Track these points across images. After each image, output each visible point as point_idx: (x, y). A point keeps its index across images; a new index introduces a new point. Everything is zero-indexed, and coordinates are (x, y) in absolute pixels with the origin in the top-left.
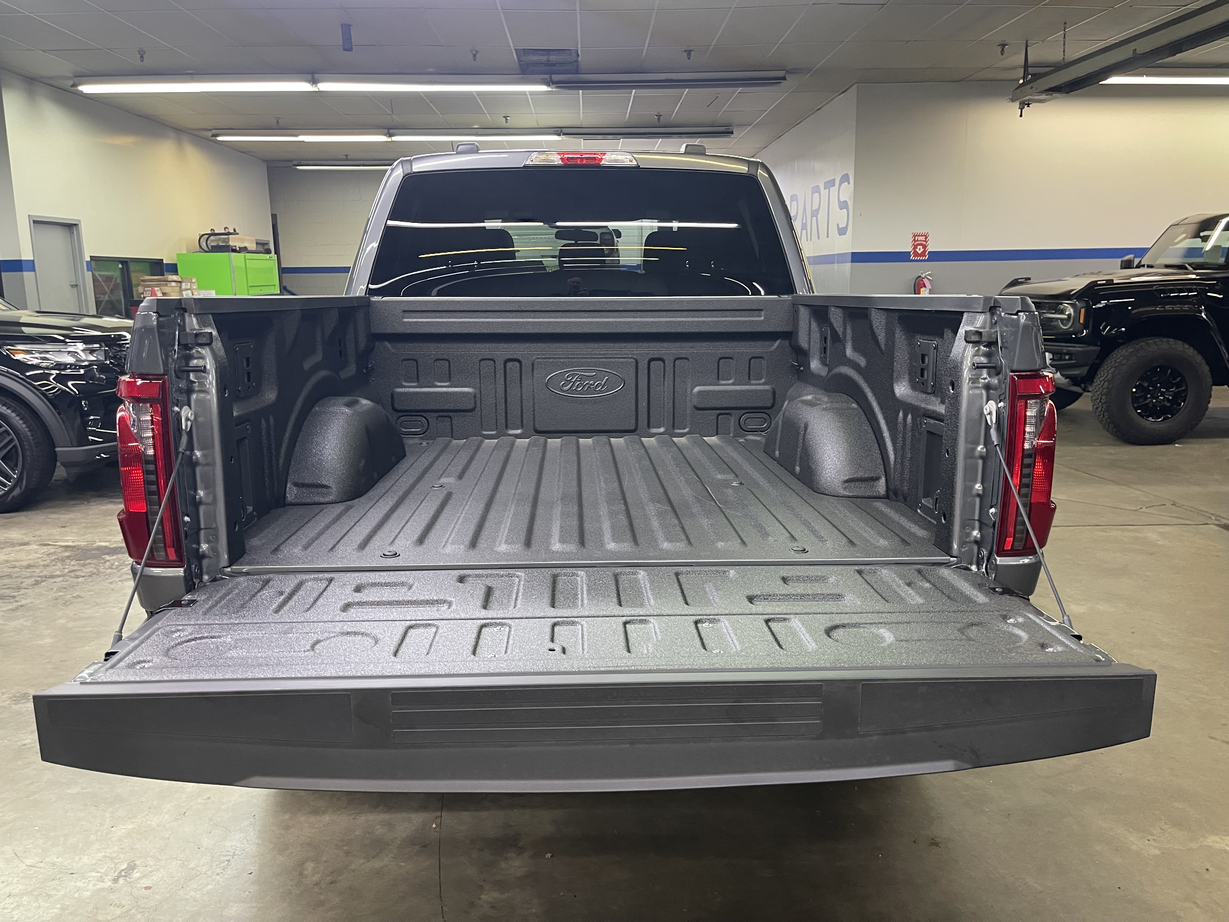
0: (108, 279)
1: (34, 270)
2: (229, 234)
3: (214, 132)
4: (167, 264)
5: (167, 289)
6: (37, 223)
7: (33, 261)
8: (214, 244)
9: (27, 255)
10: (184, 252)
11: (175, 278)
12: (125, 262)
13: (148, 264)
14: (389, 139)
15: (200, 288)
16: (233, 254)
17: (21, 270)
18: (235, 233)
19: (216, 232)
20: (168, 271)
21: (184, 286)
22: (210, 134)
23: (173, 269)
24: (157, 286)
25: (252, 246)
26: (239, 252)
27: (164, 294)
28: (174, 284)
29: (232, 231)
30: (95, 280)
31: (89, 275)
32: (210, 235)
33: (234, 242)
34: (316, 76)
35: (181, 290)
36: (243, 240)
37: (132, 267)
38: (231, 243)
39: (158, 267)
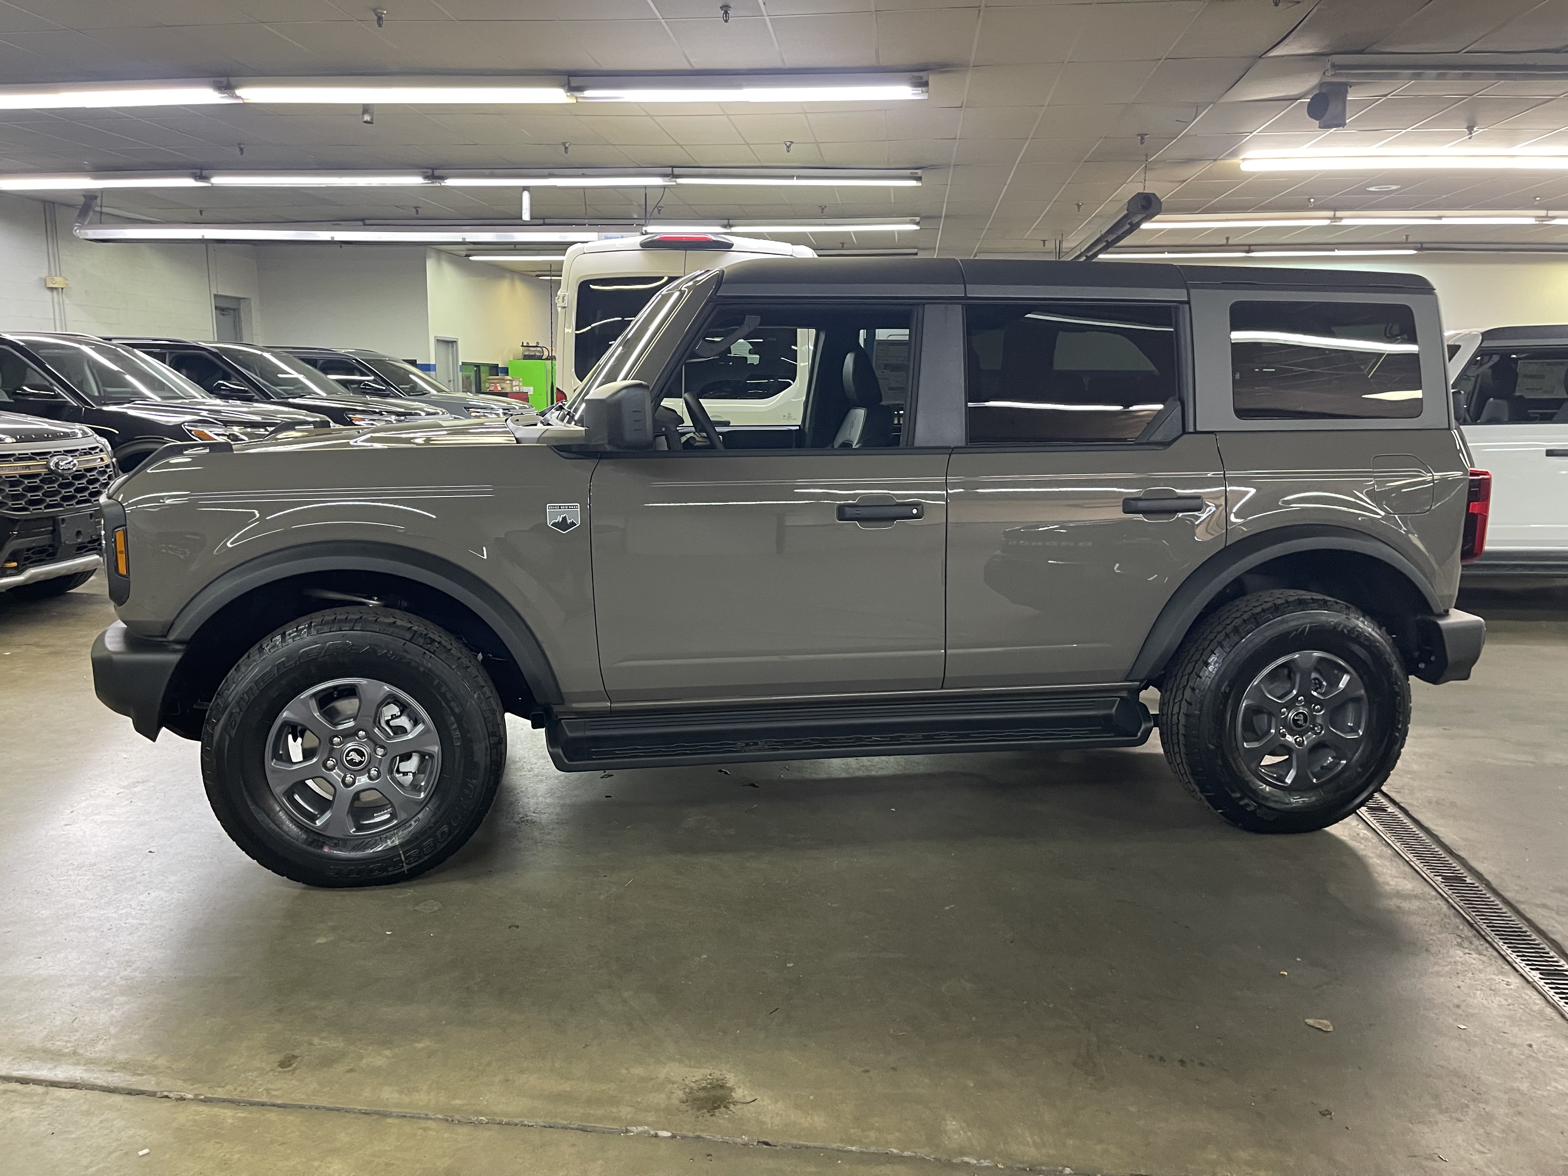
0: (468, 378)
1: (435, 370)
3: (538, 273)
5: (504, 385)
6: (438, 341)
7: (435, 365)
8: (529, 354)
9: (433, 362)
10: (511, 359)
11: (507, 377)
12: (478, 366)
13: (490, 368)
15: (523, 385)
17: (429, 370)
19: (531, 345)
20: (502, 372)
21: (514, 383)
22: (535, 274)
23: (506, 371)
24: (498, 383)
27: (503, 389)
28: (508, 382)
30: (463, 379)
31: (460, 374)
35: (512, 387)
37: (482, 368)
39: (495, 369)
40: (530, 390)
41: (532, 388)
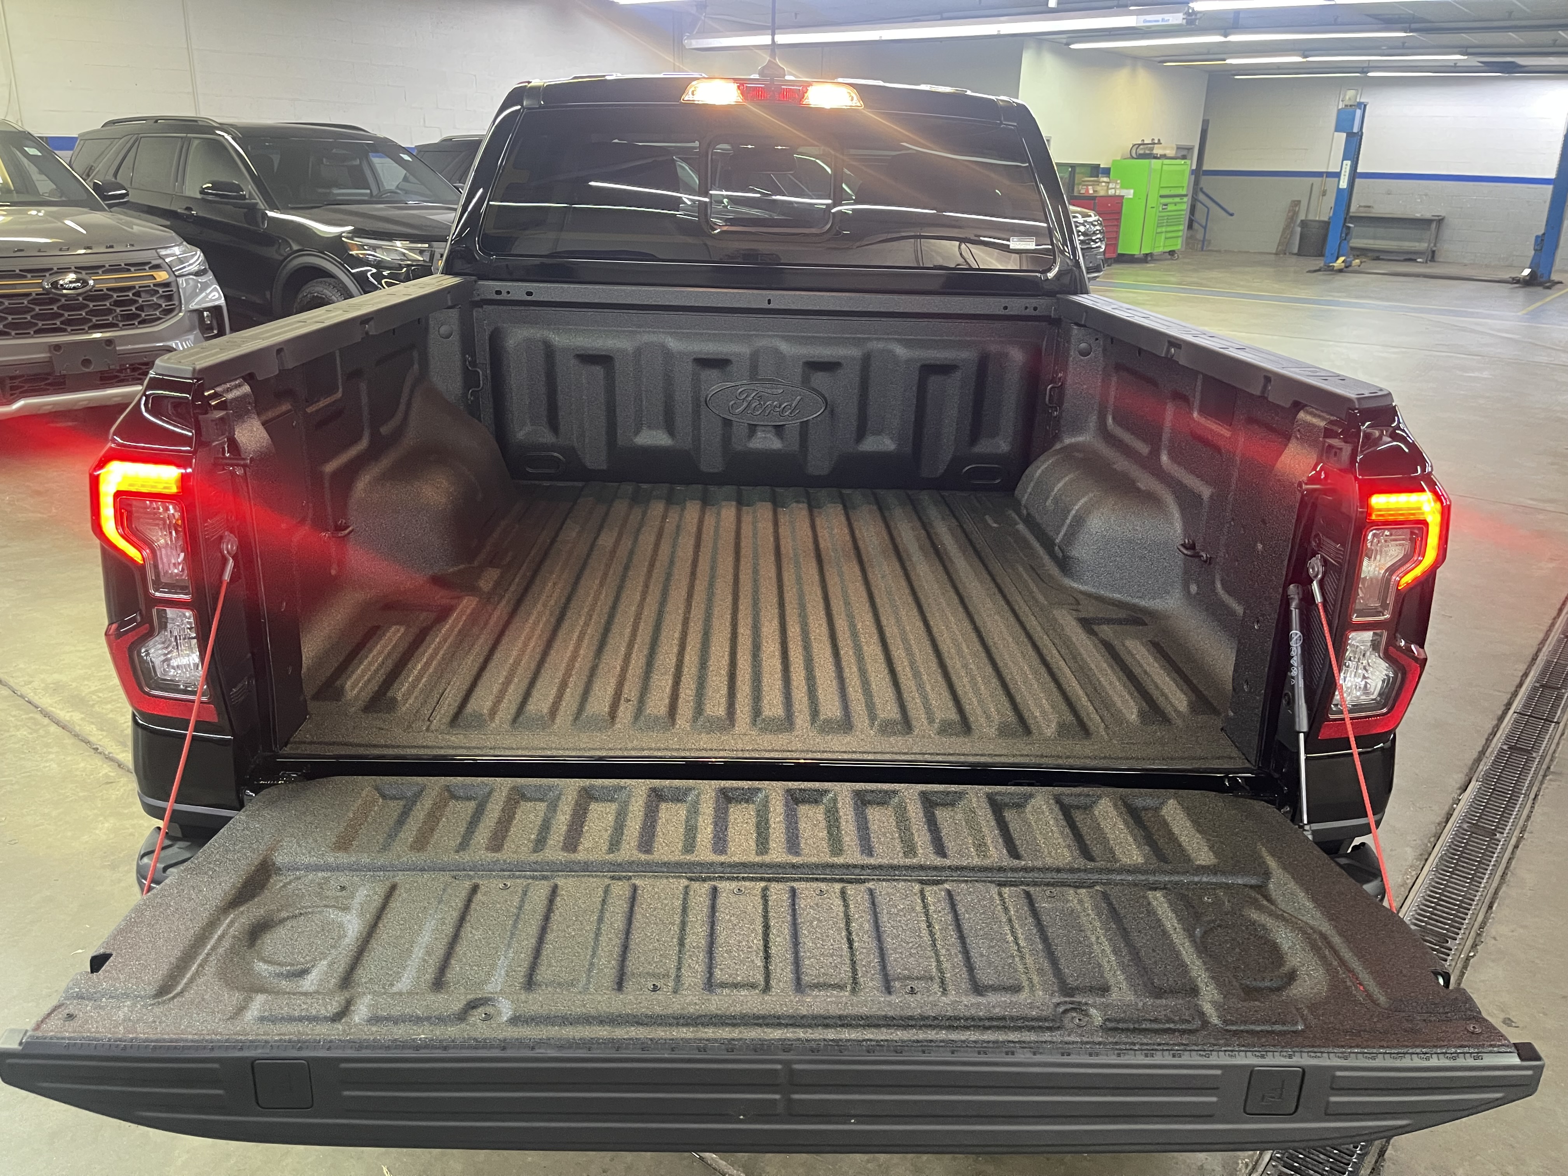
2: (1155, 144)
4: (1103, 168)
5: (1098, 188)
8: (1142, 152)
10: (1118, 158)
11: (1105, 179)
12: (1073, 166)
13: (1089, 169)
14: (1305, 60)
15: (1122, 187)
16: (1154, 161)
18: (1159, 143)
19: (1146, 142)
20: (1102, 173)
21: (1111, 186)
22: (1159, 60)
23: (1107, 172)
24: (1092, 185)
25: (1170, 152)
26: (1159, 158)
27: (1095, 191)
28: (1104, 184)
29: (1156, 141)
32: (1140, 145)
33: (1157, 151)
34: (1228, 31)
35: (1108, 188)
36: (1165, 148)
37: (1078, 170)
38: (1155, 152)
39: (1096, 171)
40: (1129, 194)
41: (1132, 191)
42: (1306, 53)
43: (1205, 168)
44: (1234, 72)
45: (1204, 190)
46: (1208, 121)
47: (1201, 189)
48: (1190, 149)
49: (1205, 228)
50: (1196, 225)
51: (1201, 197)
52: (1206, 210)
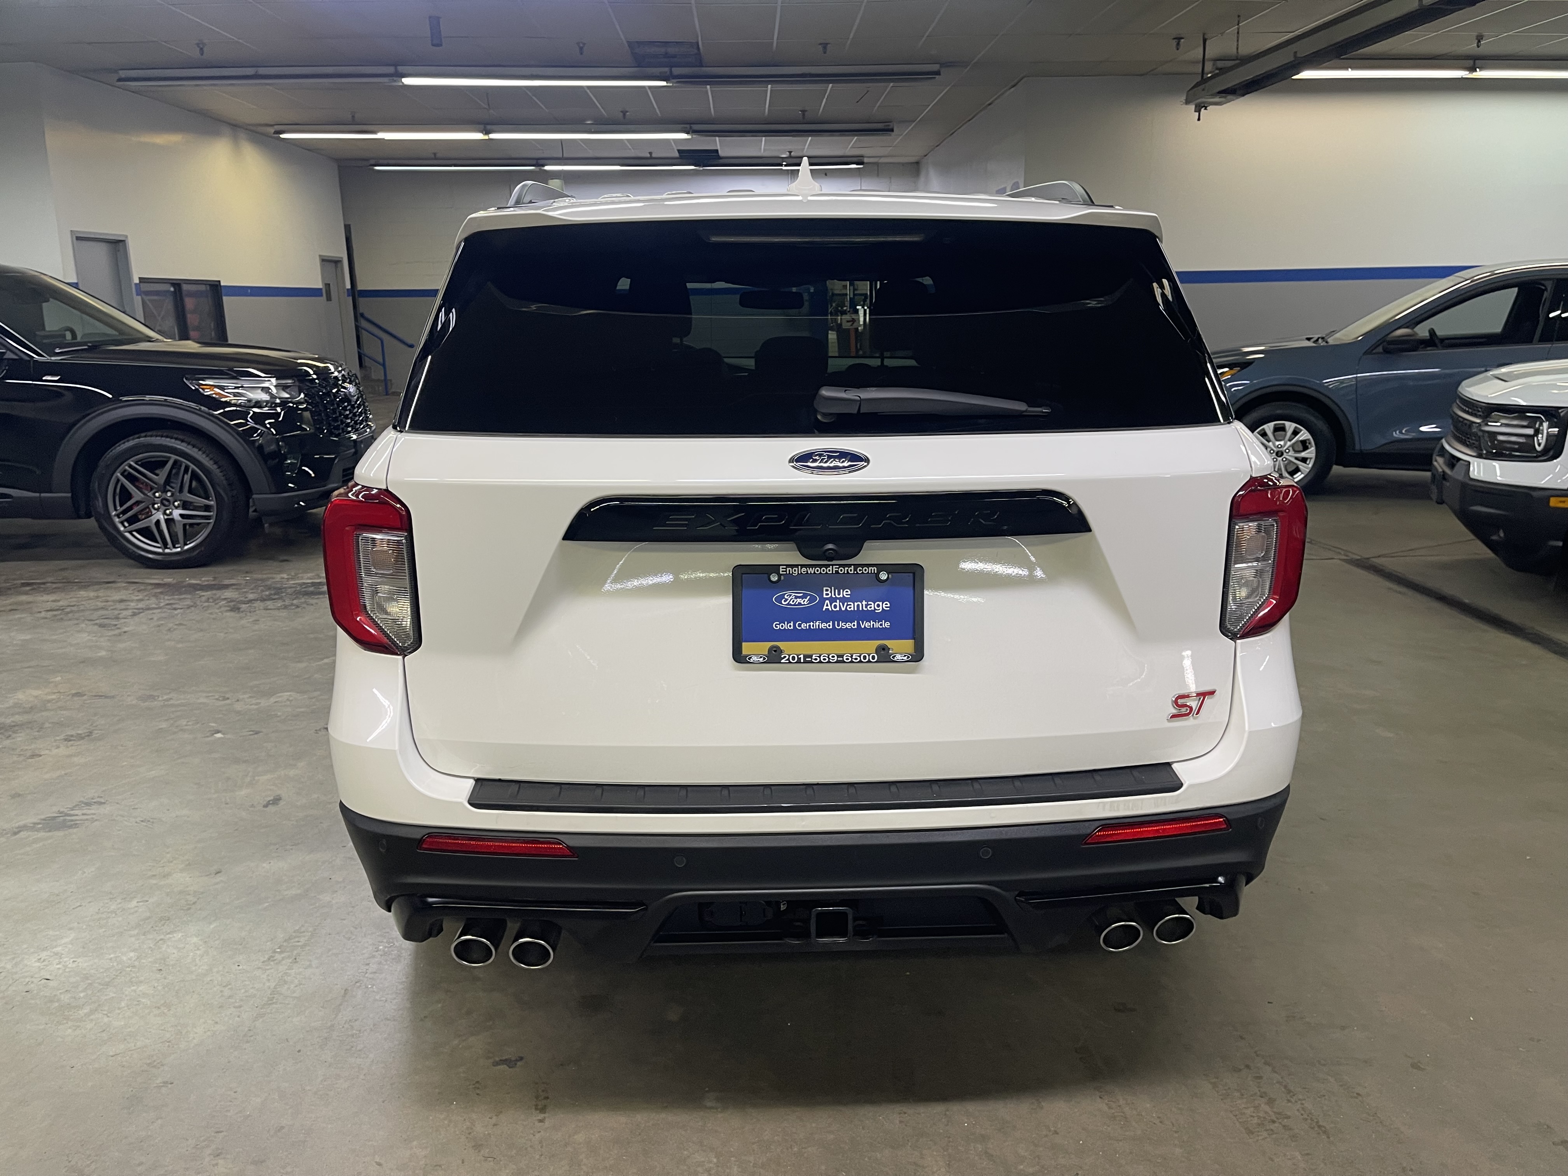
4: (225, 287)
14: (485, 137)
34: (400, 68)
42: (489, 127)
43: (360, 287)
44: (372, 162)
45: (367, 315)
46: (349, 225)
47: (362, 315)
48: (337, 262)
49: (384, 365)
50: (367, 362)
51: (364, 324)
52: (380, 342)
